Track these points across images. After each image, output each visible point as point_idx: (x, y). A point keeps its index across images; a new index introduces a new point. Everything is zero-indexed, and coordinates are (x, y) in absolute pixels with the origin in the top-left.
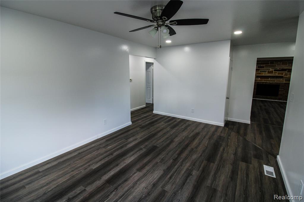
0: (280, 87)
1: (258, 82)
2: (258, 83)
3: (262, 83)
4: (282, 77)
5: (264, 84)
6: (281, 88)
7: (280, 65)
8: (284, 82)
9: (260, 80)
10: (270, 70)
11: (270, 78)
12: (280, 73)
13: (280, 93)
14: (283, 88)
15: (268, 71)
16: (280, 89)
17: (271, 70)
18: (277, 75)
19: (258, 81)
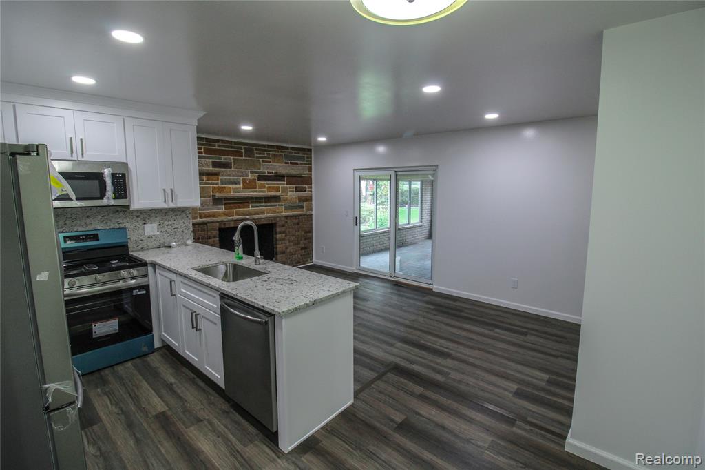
0: (278, 230)
1: (222, 221)
2: (223, 227)
4: (277, 199)
6: (280, 233)
7: (270, 162)
8: (284, 213)
9: (226, 214)
10: (247, 176)
11: (252, 203)
12: (273, 188)
13: (279, 247)
14: (284, 232)
15: (244, 181)
16: (278, 236)
17: (250, 177)
18: (266, 193)
19: (219, 219)
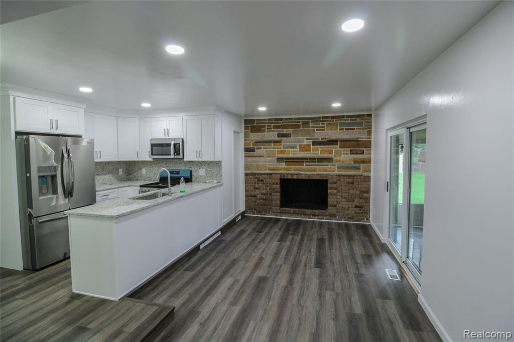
0: (329, 186)
1: (281, 174)
2: (282, 177)
3: (289, 177)
4: (329, 160)
5: (295, 177)
6: (331, 188)
7: (324, 130)
8: (336, 172)
9: (285, 169)
10: (304, 142)
11: (306, 162)
12: (326, 151)
13: (330, 200)
14: (335, 189)
15: (300, 146)
16: (329, 191)
17: (306, 142)
18: (319, 154)
19: (281, 172)
